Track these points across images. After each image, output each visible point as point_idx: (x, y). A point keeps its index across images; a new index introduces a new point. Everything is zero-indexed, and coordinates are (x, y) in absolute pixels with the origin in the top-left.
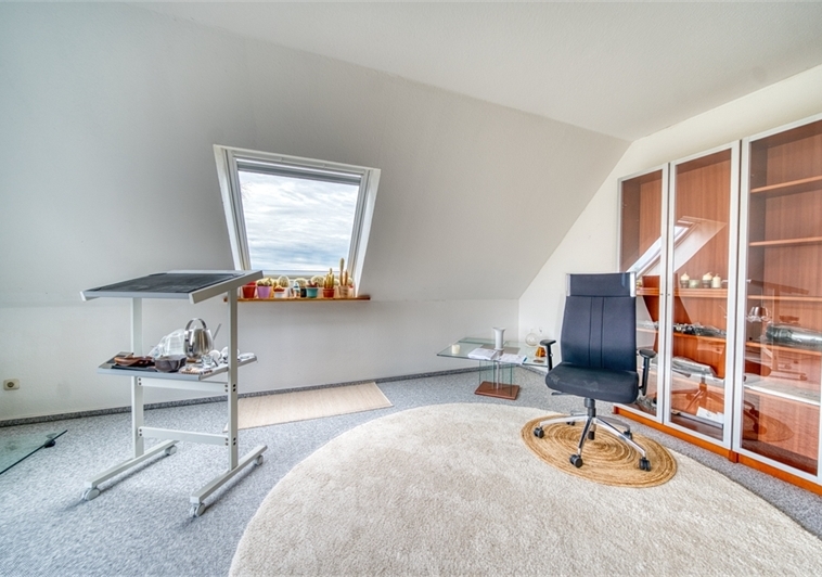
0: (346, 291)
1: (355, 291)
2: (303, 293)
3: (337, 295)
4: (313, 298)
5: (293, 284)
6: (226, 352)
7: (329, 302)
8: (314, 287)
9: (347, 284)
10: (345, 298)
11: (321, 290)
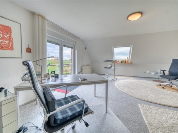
0: (128, 62)
1: (130, 62)
2: (121, 62)
3: (127, 62)
4: (123, 63)
5: (120, 61)
6: (114, 68)
7: (125, 63)
8: (123, 61)
9: (128, 61)
10: (128, 63)
11: (124, 62)
